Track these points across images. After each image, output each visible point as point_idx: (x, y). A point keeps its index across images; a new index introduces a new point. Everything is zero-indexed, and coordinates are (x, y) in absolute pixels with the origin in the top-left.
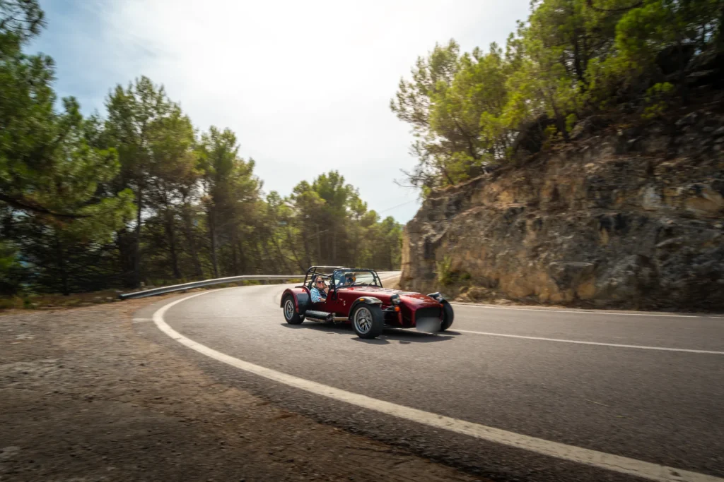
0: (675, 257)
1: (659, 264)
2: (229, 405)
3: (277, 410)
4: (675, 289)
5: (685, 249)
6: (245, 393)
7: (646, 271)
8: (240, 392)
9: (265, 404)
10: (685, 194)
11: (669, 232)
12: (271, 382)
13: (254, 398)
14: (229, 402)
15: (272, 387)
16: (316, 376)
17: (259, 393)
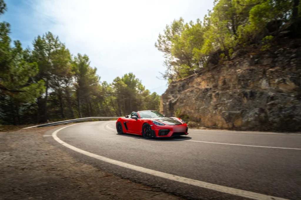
0: (275, 109)
1: (268, 112)
2: (83, 171)
3: (103, 173)
4: (275, 122)
5: (280, 105)
6: (91, 166)
7: (263, 115)
8: (88, 166)
9: (99, 171)
10: (279, 83)
11: (272, 98)
12: (101, 161)
13: (95, 168)
14: (83, 170)
15: (102, 164)
16: (121, 159)
17: (97, 166)
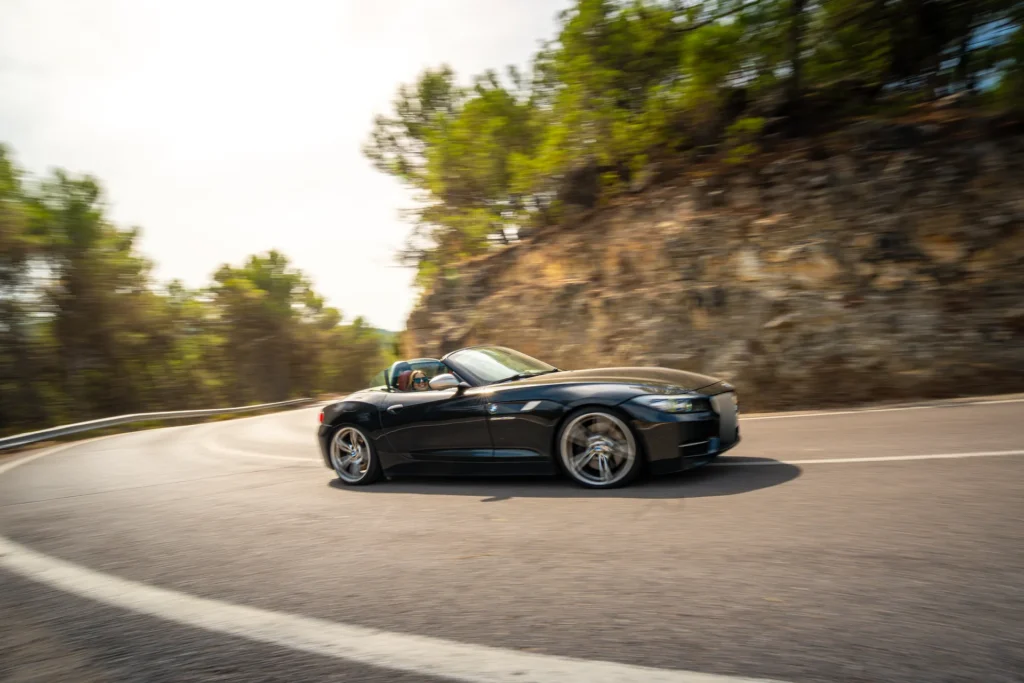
4: (798, 381)
7: (759, 360)
11: (780, 307)
